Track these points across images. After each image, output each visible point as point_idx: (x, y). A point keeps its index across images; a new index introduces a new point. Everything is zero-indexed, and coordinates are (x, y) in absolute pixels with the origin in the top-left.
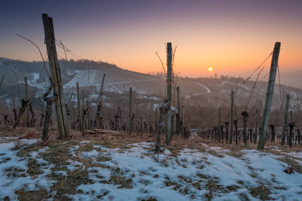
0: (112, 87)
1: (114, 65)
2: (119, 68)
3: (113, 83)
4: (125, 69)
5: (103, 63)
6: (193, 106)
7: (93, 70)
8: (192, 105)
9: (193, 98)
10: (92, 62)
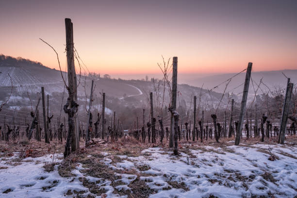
0: (37, 88)
1: (39, 63)
2: (45, 67)
3: (37, 84)
4: (52, 68)
5: (24, 60)
6: (127, 108)
7: (10, 68)
8: (126, 106)
9: (128, 99)
10: (10, 58)
